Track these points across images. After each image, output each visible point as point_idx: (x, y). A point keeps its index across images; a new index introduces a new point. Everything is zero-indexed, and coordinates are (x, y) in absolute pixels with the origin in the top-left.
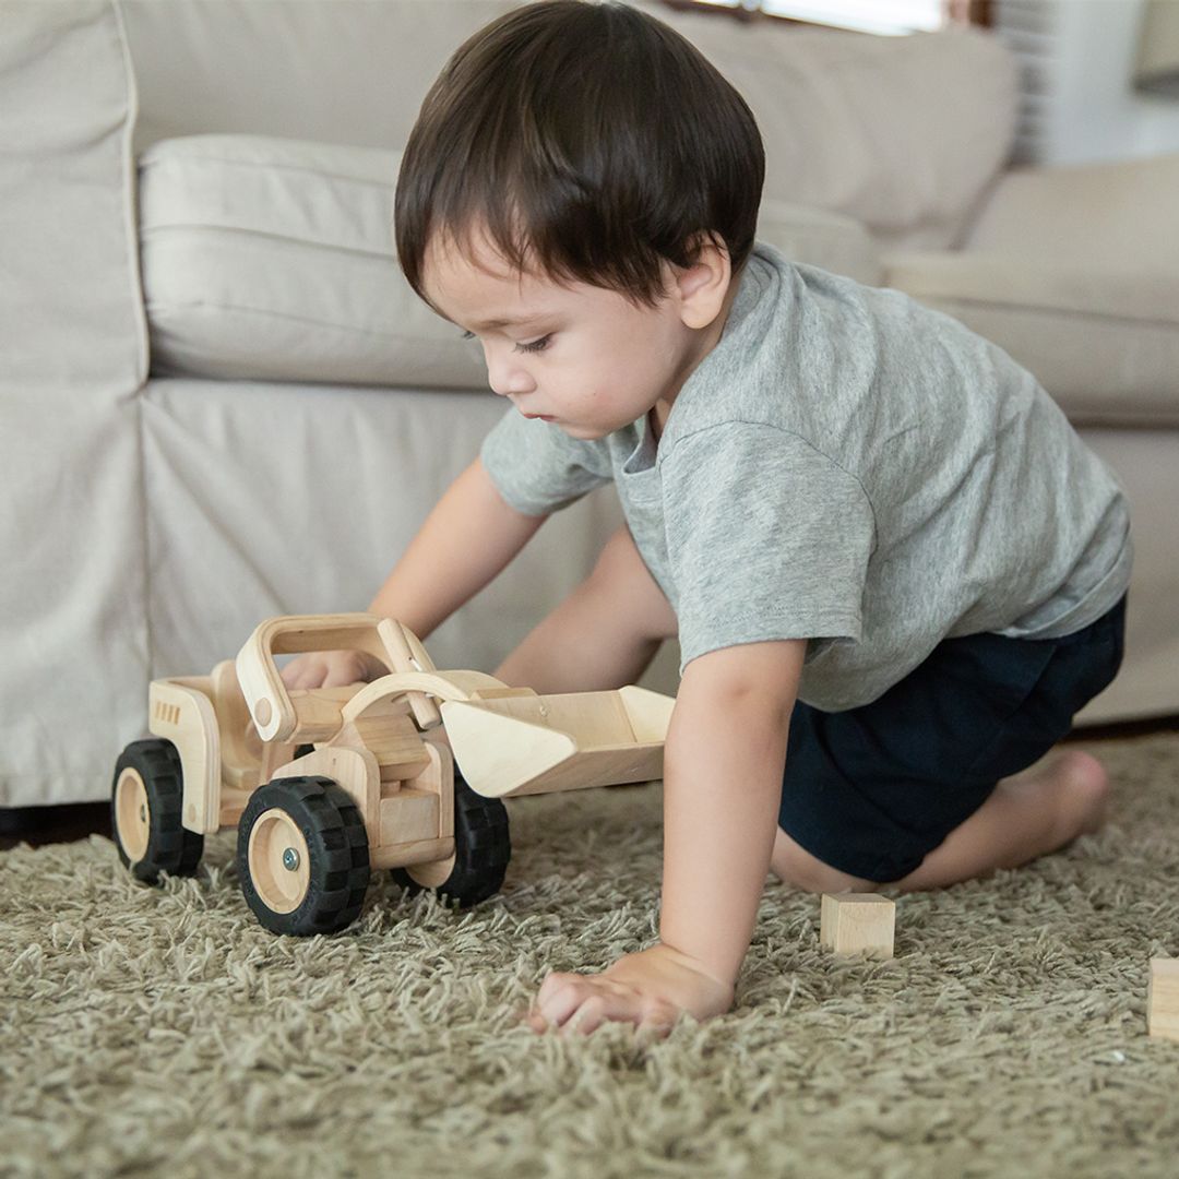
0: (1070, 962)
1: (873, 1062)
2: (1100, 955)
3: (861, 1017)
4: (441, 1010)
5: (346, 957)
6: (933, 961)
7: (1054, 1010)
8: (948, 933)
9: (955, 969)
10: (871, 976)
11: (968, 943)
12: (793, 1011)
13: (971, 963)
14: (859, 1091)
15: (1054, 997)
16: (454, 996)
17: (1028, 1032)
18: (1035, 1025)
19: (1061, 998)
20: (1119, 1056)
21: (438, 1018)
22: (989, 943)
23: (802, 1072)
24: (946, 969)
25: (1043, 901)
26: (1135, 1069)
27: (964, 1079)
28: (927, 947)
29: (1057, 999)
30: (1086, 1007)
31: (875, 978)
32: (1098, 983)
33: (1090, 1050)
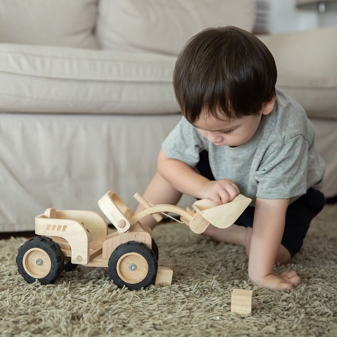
0: (218, 288)
1: (147, 319)
2: (228, 285)
3: (151, 304)
4: (32, 301)
5: (13, 284)
6: (179, 287)
7: (207, 303)
8: (189, 277)
9: (185, 289)
10: (160, 291)
11: (192, 281)
12: (132, 302)
13: (190, 287)
14: (139, 328)
15: (209, 298)
16: (36, 297)
17: (196, 310)
18: (199, 308)
19: (211, 299)
20: (218, 318)
21: (31, 304)
22: (198, 281)
23: (126, 322)
24: (182, 289)
25: (221, 267)
26: (221, 322)
27: (170, 325)
28: (181, 282)
29: (210, 300)
30: (216, 302)
31: (161, 292)
32: (225, 294)
33: (211, 316)
